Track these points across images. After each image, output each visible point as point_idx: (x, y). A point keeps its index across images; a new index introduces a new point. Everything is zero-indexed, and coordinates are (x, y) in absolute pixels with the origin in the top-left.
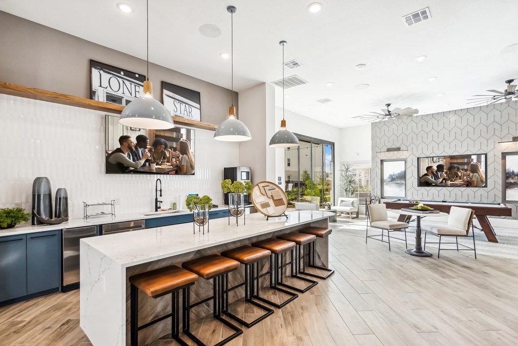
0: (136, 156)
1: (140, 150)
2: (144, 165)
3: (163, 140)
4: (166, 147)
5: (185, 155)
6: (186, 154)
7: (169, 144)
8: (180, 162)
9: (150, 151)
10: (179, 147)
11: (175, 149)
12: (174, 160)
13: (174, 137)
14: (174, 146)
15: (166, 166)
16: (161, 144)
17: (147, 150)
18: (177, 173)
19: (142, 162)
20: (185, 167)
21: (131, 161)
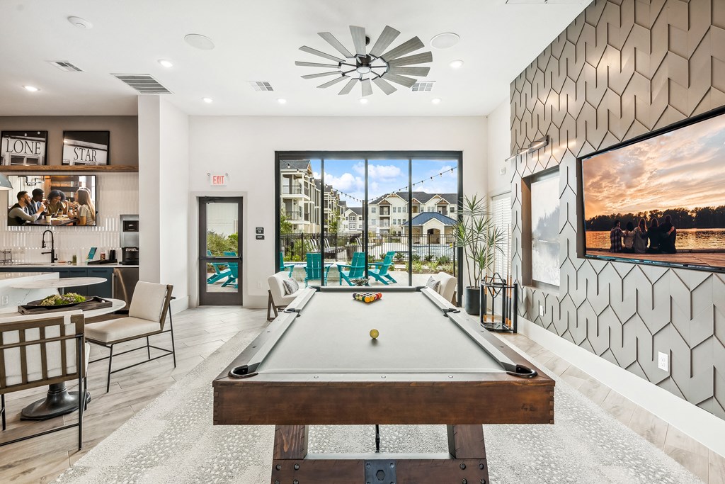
0: (32, 209)
1: (36, 204)
2: (40, 218)
3: (59, 191)
4: (62, 198)
5: (84, 206)
6: (86, 204)
7: (65, 194)
8: (79, 213)
9: (46, 203)
10: (77, 197)
11: (72, 200)
12: (71, 211)
13: (72, 186)
14: (72, 196)
15: (63, 218)
16: (57, 195)
17: (42, 203)
18: (75, 224)
19: (38, 215)
20: (85, 218)
21: (28, 214)
